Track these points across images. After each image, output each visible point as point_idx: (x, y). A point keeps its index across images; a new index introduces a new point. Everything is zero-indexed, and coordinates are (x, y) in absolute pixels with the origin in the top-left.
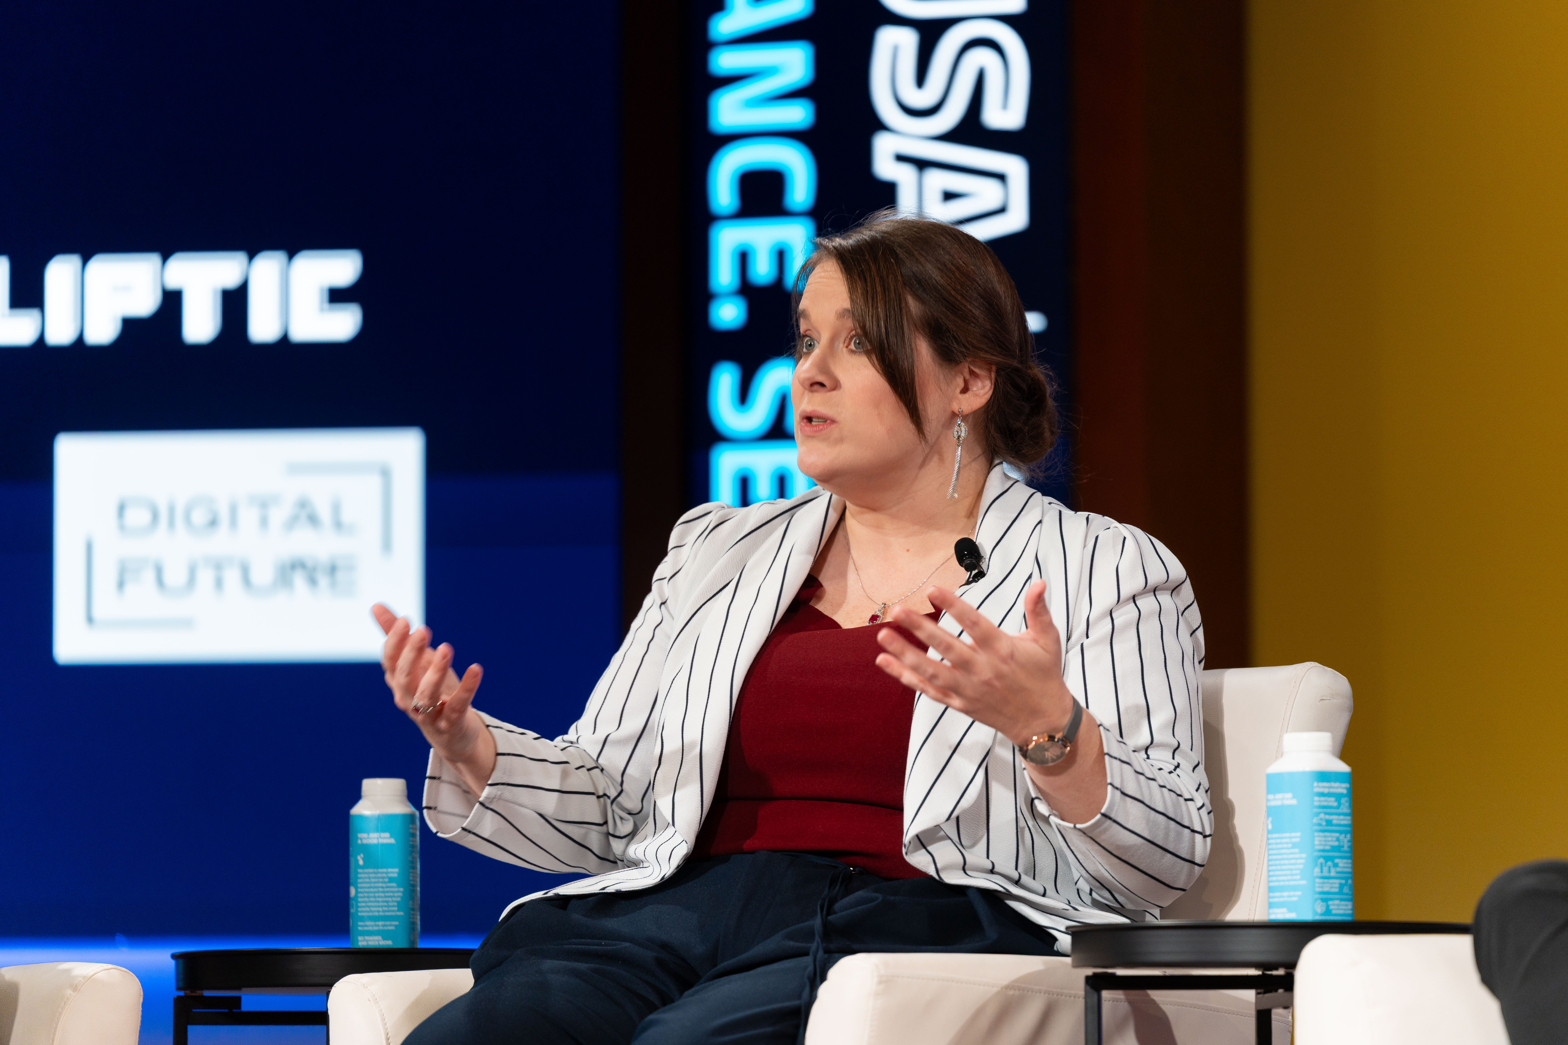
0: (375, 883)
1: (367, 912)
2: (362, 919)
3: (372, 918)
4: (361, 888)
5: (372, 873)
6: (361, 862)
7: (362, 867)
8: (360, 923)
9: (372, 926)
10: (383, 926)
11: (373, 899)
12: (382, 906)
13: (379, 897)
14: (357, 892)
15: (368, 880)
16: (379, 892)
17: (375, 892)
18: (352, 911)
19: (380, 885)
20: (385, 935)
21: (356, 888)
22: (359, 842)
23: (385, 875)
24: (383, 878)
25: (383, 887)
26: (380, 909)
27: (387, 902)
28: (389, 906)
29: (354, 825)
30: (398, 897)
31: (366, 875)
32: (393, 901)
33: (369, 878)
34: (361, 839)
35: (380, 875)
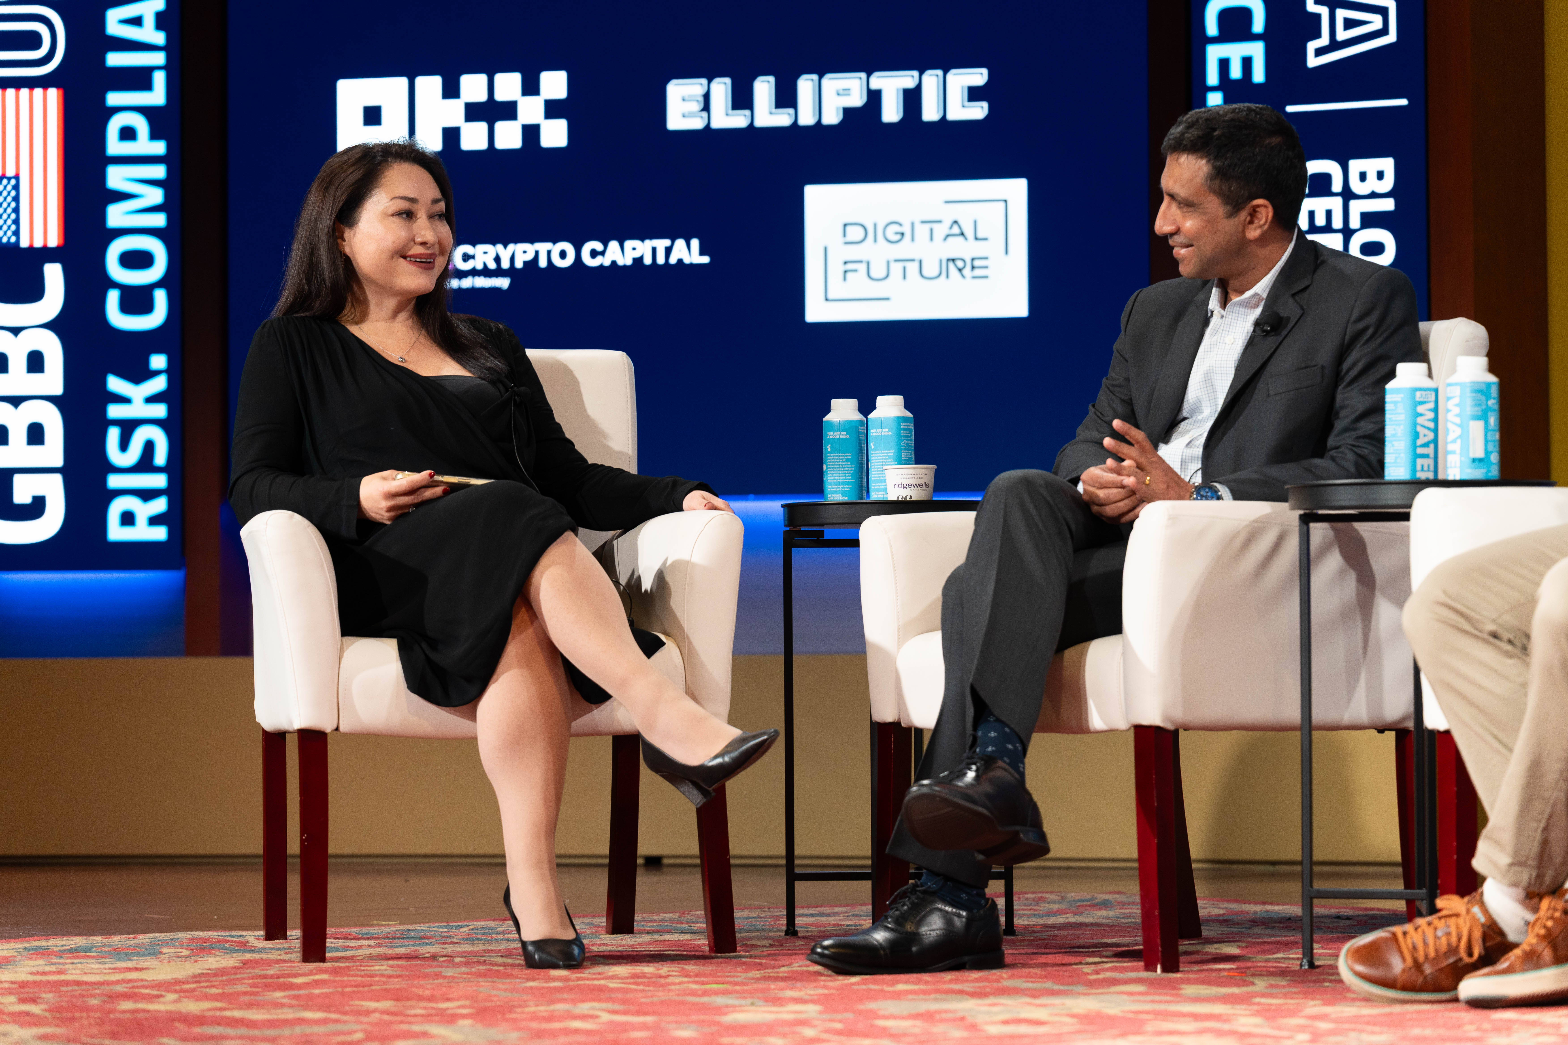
0: (838, 462)
1: (833, 479)
2: (830, 484)
3: (835, 484)
4: (829, 465)
5: (836, 456)
6: (829, 450)
7: (829, 453)
8: (829, 487)
9: (836, 488)
10: (842, 488)
11: (836, 472)
12: (842, 476)
13: (840, 471)
14: (827, 468)
15: (833, 460)
16: (840, 468)
17: (837, 468)
18: (824, 479)
19: (841, 463)
20: (844, 493)
21: (827, 466)
22: (828, 437)
23: (843, 457)
24: (843, 459)
25: (842, 465)
26: (841, 478)
27: (845, 474)
28: (845, 476)
29: (825, 427)
30: (851, 470)
31: (832, 458)
32: (848, 473)
33: (835, 459)
34: (830, 436)
35: (840, 457)
